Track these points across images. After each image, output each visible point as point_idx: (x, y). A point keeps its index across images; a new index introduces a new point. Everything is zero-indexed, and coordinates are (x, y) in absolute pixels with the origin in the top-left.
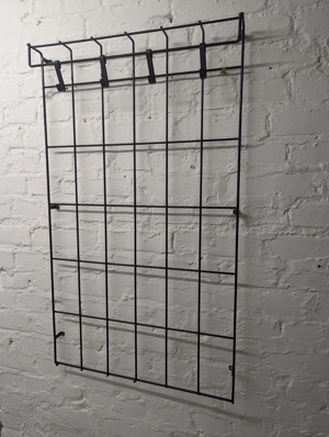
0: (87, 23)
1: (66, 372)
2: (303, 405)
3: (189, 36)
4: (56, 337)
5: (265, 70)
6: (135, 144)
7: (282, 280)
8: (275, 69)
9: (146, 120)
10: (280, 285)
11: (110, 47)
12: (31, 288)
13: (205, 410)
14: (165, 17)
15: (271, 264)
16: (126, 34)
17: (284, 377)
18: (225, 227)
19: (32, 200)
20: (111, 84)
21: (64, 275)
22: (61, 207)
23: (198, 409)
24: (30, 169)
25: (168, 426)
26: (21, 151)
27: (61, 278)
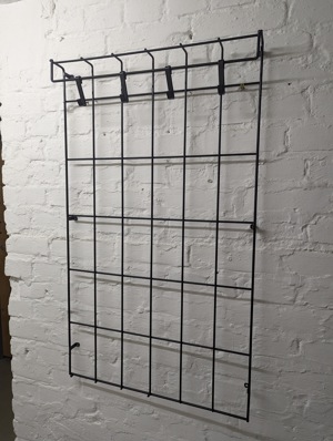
0: (109, 39)
1: (80, 383)
2: (321, 426)
3: (208, 52)
4: (71, 348)
5: (283, 86)
6: (153, 158)
7: (300, 297)
8: (294, 85)
9: (165, 134)
10: (298, 302)
11: (131, 63)
12: (48, 298)
13: (220, 428)
14: (185, 34)
15: (289, 280)
16: (146, 51)
17: (301, 397)
18: (241, 242)
19: (51, 211)
20: (130, 99)
21: (81, 285)
22: (79, 219)
23: (212, 426)
26: (42, 163)
27: (78, 289)
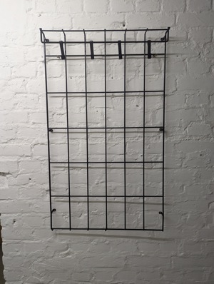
0: (73, 20)
1: (56, 234)
2: (194, 227)
4: (51, 213)
5: (174, 57)
6: (106, 92)
7: (184, 163)
8: (179, 57)
9: (110, 79)
10: (183, 166)
12: (31, 184)
13: (145, 240)
14: (121, 23)
15: (179, 156)
17: (185, 214)
18: (155, 138)
19: (33, 126)
20: (95, 57)
21: (56, 172)
22: (54, 130)
23: (141, 240)
24: (30, 107)
25: (124, 254)
26: (25, 95)
27: (54, 175)
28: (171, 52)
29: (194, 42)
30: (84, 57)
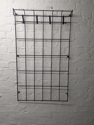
0: (29, 5)
1: (20, 103)
2: (81, 99)
3: (57, 13)
4: (18, 93)
5: (75, 24)
6: (43, 39)
7: (77, 72)
8: (77, 24)
9: (46, 33)
12: (9, 80)
13: (59, 105)
14: (51, 7)
15: (75, 68)
17: (77, 94)
18: (65, 60)
19: (10, 54)
20: (38, 23)
21: (20, 75)
22: (19, 56)
23: (58, 105)
24: (8, 45)
25: (50, 111)
26: (6, 39)
27: (19, 76)
28: (73, 22)
29: (84, 17)
30: (33, 23)
